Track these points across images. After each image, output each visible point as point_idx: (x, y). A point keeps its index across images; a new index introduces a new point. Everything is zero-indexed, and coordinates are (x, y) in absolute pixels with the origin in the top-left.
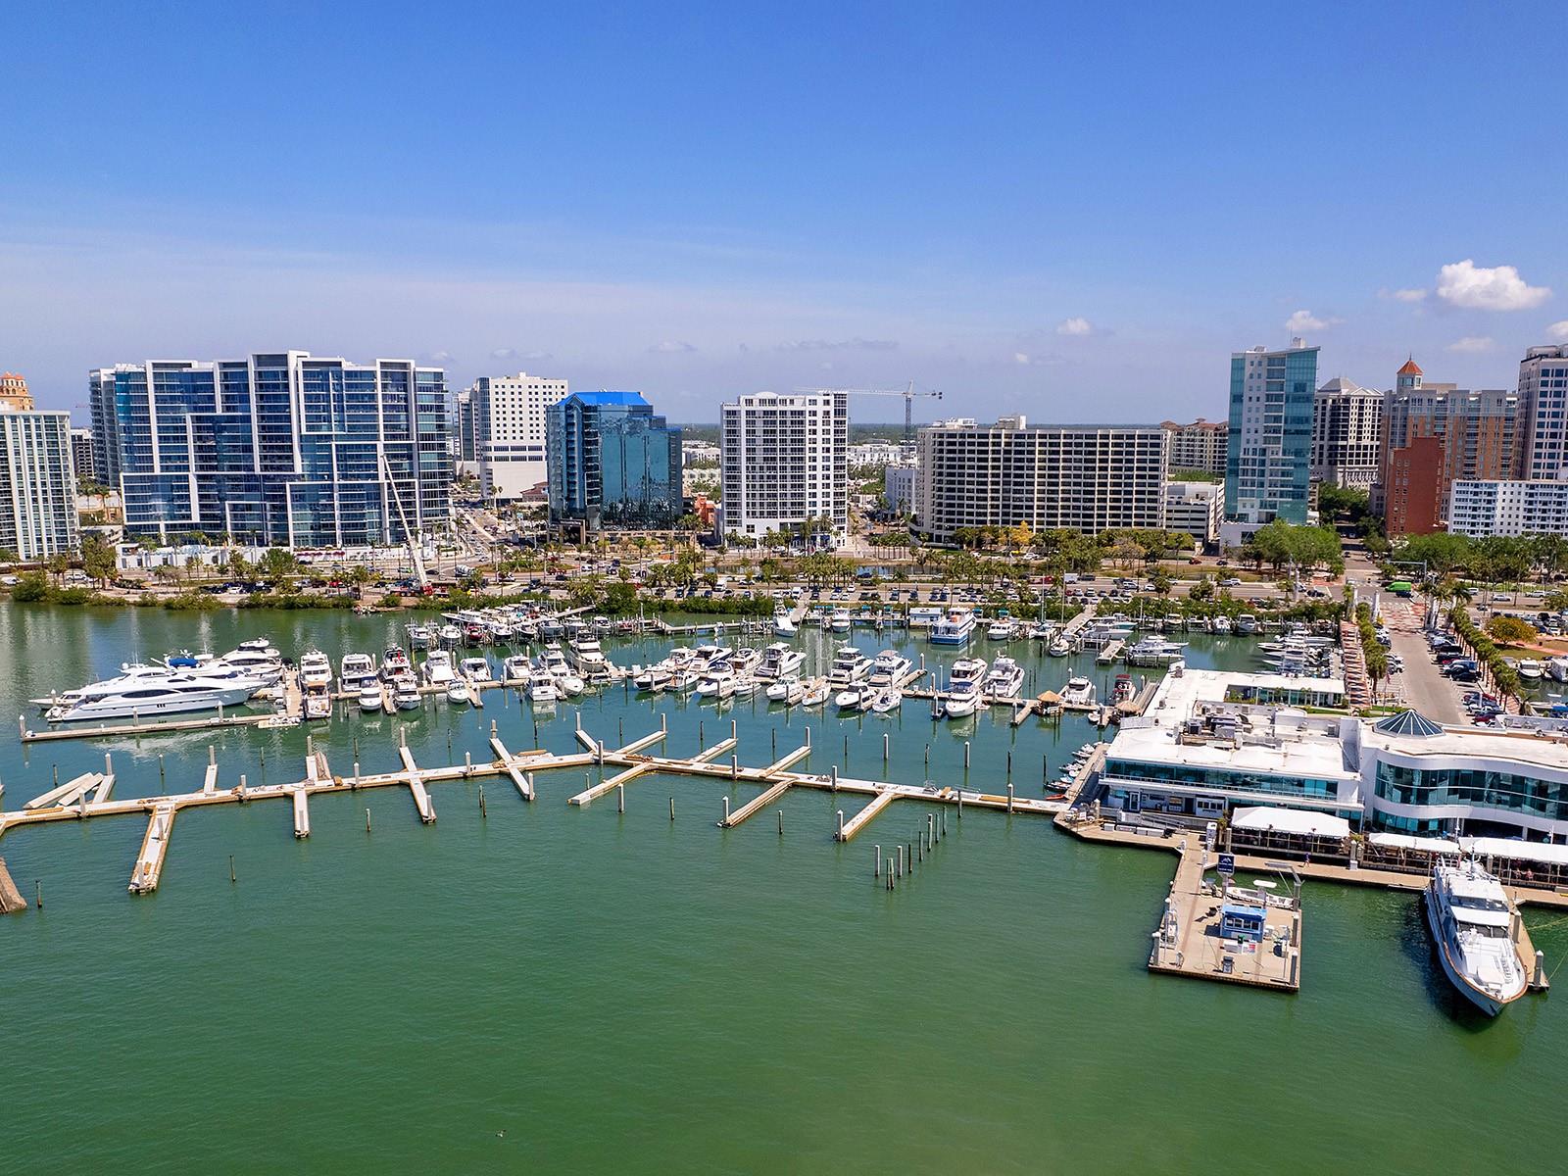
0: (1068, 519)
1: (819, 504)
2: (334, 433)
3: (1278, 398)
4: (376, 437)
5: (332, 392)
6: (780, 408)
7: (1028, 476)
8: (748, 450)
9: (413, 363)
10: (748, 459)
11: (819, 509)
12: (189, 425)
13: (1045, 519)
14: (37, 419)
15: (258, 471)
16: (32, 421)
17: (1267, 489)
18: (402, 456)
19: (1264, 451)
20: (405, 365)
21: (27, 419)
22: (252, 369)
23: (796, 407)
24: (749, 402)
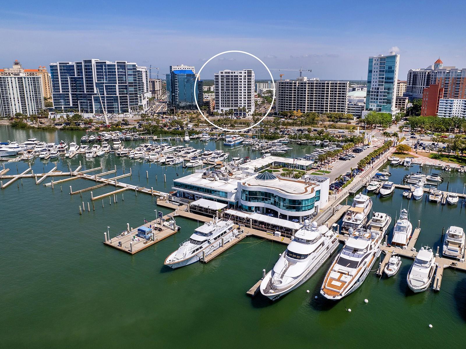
0: (316, 109)
1: (243, 103)
2: (105, 82)
3: (383, 71)
4: (116, 83)
5: (104, 70)
6: (231, 74)
7: (304, 96)
8: (221, 87)
9: (126, 62)
10: (221, 90)
11: (243, 105)
12: (69, 80)
13: (309, 109)
14: (31, 78)
15: (85, 92)
16: (29, 79)
17: (379, 100)
18: (124, 88)
19: (378, 89)
20: (125, 63)
21: (28, 78)
22: (83, 64)
23: (236, 74)
24: (222, 73)
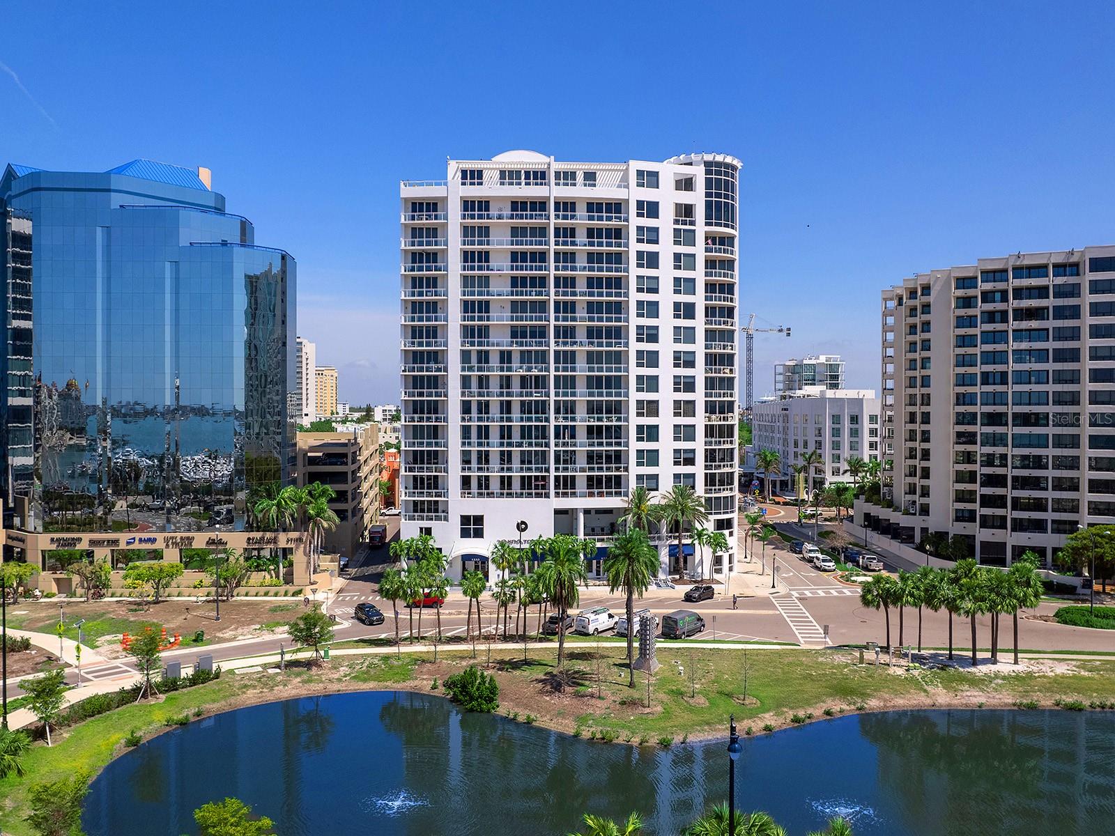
1: (666, 458)
6: (556, 193)
8: (467, 307)
10: (468, 332)
11: (666, 470)
23: (605, 190)
24: (472, 176)
